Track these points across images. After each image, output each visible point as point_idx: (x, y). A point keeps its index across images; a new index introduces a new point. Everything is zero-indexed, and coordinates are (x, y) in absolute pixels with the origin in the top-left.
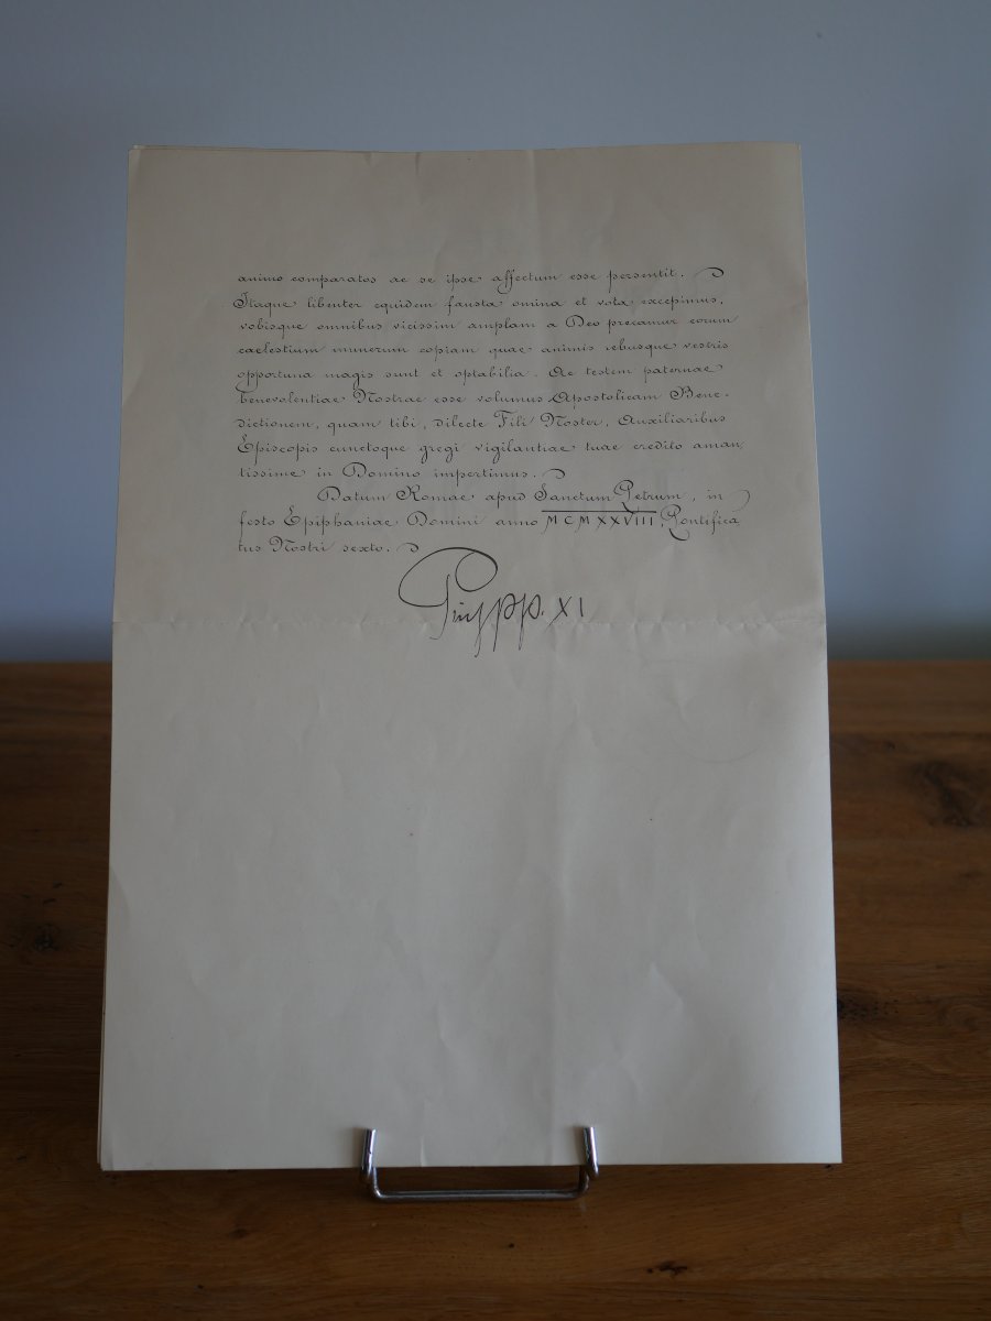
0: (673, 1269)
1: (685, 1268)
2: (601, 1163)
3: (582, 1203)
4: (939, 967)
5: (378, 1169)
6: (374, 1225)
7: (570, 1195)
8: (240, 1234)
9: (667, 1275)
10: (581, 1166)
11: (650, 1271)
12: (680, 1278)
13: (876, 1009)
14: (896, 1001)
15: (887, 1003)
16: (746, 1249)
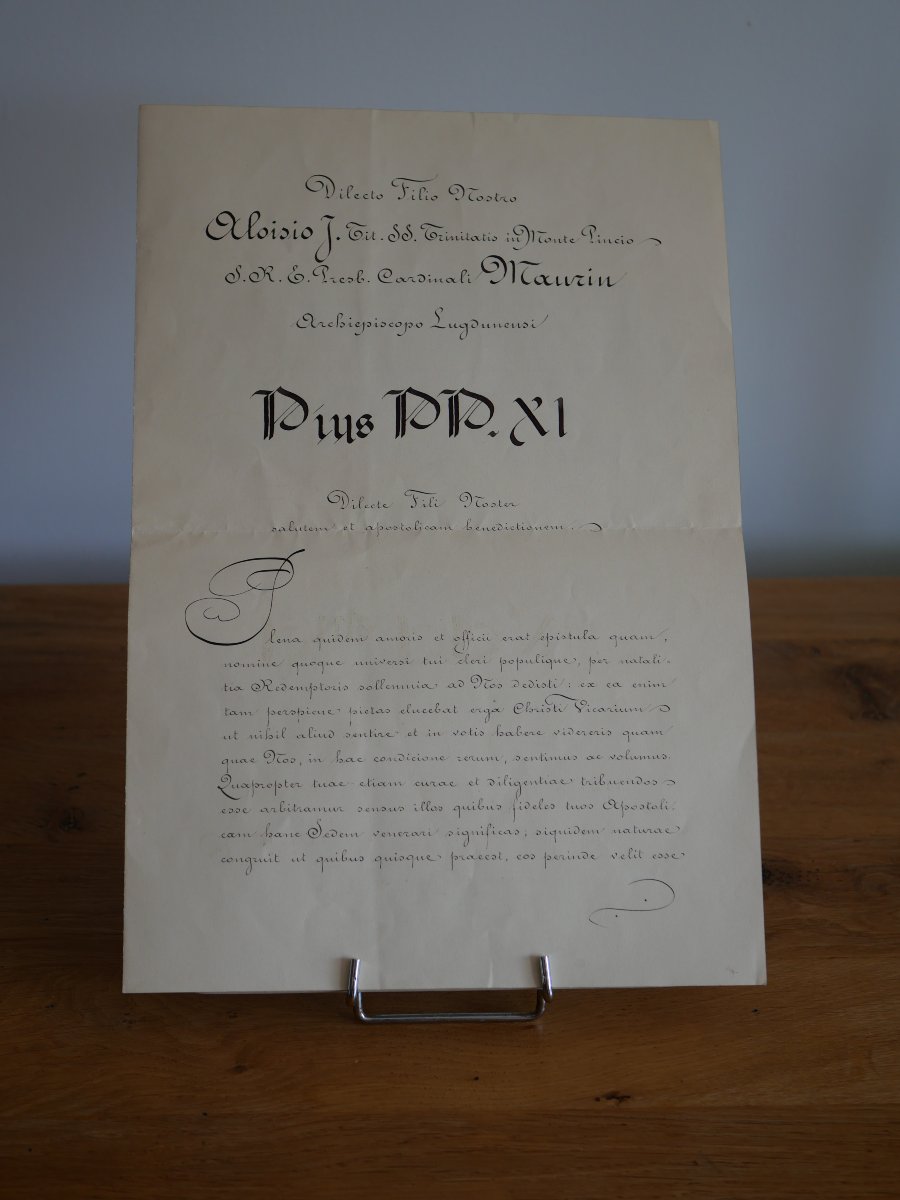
0: (618, 1098)
1: (629, 1097)
2: (556, 986)
3: (539, 1024)
4: (856, 841)
5: (363, 994)
6: (357, 1061)
7: (528, 1017)
8: (240, 1069)
9: (612, 1103)
10: (538, 991)
11: (598, 1099)
12: (623, 1105)
13: (800, 876)
14: (818, 870)
15: (809, 872)
16: (682, 1081)
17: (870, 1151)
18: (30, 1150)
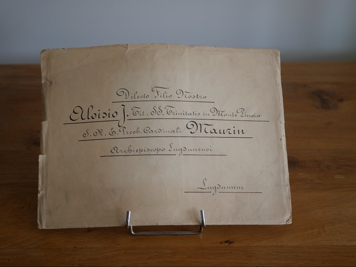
0: (229, 242)
1: (233, 242)
3: (201, 236)
9: (227, 244)
10: (200, 225)
11: (222, 243)
12: (231, 245)
13: (298, 163)
14: (305, 161)
15: (302, 161)
16: (253, 236)
17: (324, 263)
18: (9, 260)
